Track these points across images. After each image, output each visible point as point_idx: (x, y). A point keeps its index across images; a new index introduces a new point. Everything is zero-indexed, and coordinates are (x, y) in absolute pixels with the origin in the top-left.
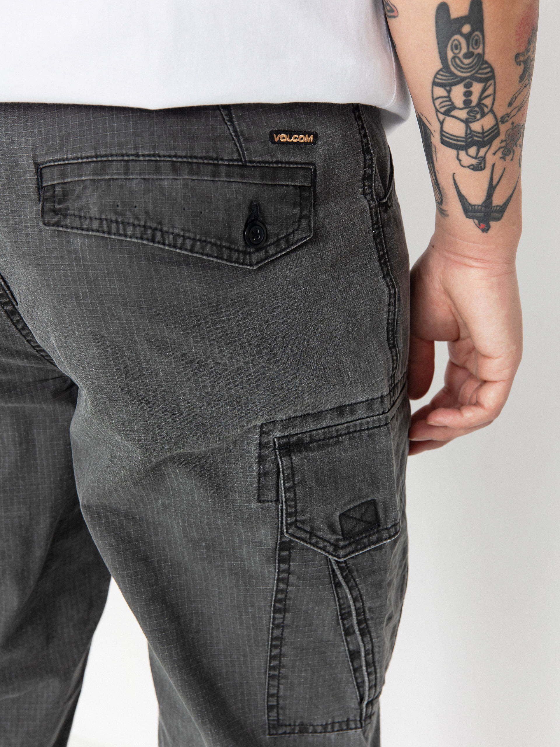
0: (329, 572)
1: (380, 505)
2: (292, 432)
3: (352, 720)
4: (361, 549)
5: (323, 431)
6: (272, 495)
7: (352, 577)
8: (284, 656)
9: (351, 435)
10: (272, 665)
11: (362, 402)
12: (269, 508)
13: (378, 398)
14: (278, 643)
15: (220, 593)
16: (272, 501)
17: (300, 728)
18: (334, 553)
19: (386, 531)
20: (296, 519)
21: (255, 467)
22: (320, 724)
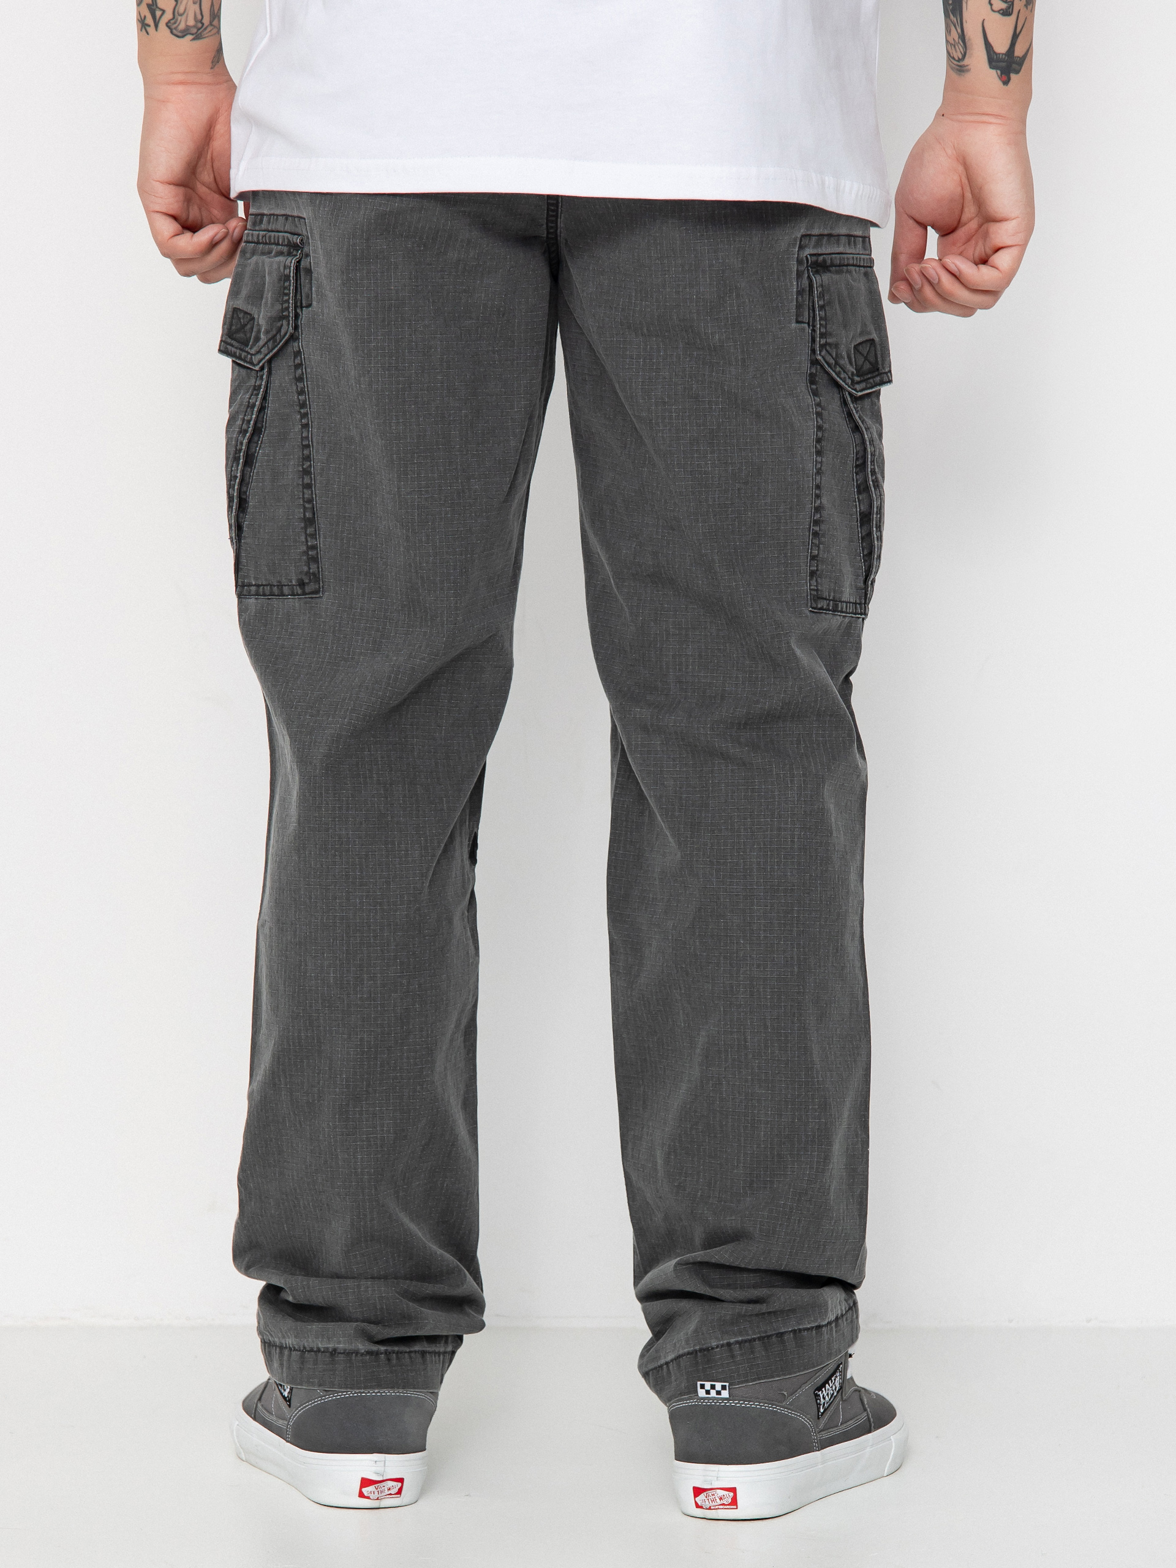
1: (878, 348)
2: (819, 251)
4: (871, 388)
6: (806, 316)
8: (823, 508)
10: (815, 518)
12: (804, 329)
14: (819, 492)
16: (806, 323)
17: (833, 604)
20: (826, 341)
21: (794, 283)
22: (845, 600)
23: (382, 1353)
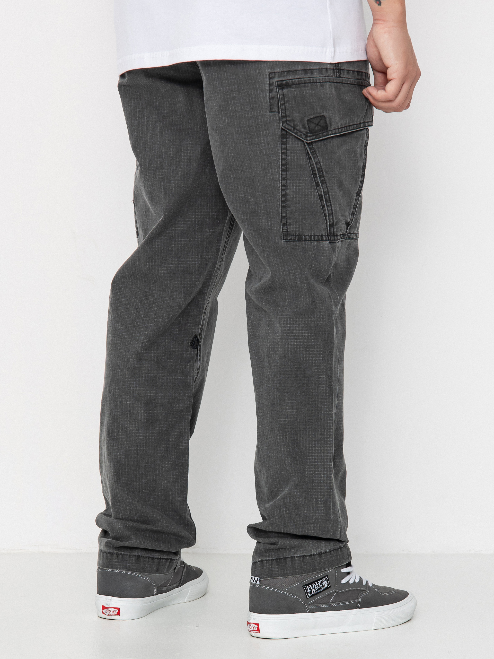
0: (306, 151)
1: (328, 119)
2: (283, 79)
3: (324, 236)
4: (319, 138)
5: (298, 80)
6: (276, 109)
7: (316, 153)
8: (288, 195)
9: (312, 84)
10: (282, 200)
11: (316, 69)
12: (275, 115)
13: (324, 69)
14: (285, 188)
15: (256, 165)
16: (276, 112)
17: (298, 237)
18: (305, 139)
19: (331, 131)
20: (286, 119)
21: (268, 95)
22: (308, 235)
23: (115, 554)
